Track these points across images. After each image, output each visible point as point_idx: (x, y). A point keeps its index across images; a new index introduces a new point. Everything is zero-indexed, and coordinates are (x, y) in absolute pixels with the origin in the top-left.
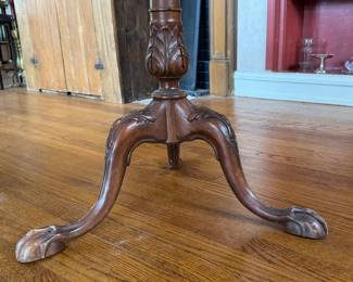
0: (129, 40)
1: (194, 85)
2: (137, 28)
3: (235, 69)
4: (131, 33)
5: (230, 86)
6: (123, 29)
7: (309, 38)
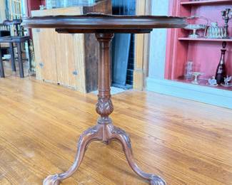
0: (91, 61)
1: (124, 83)
2: (96, 55)
3: (147, 76)
4: (92, 57)
5: (144, 85)
6: (88, 56)
7: (191, 61)
